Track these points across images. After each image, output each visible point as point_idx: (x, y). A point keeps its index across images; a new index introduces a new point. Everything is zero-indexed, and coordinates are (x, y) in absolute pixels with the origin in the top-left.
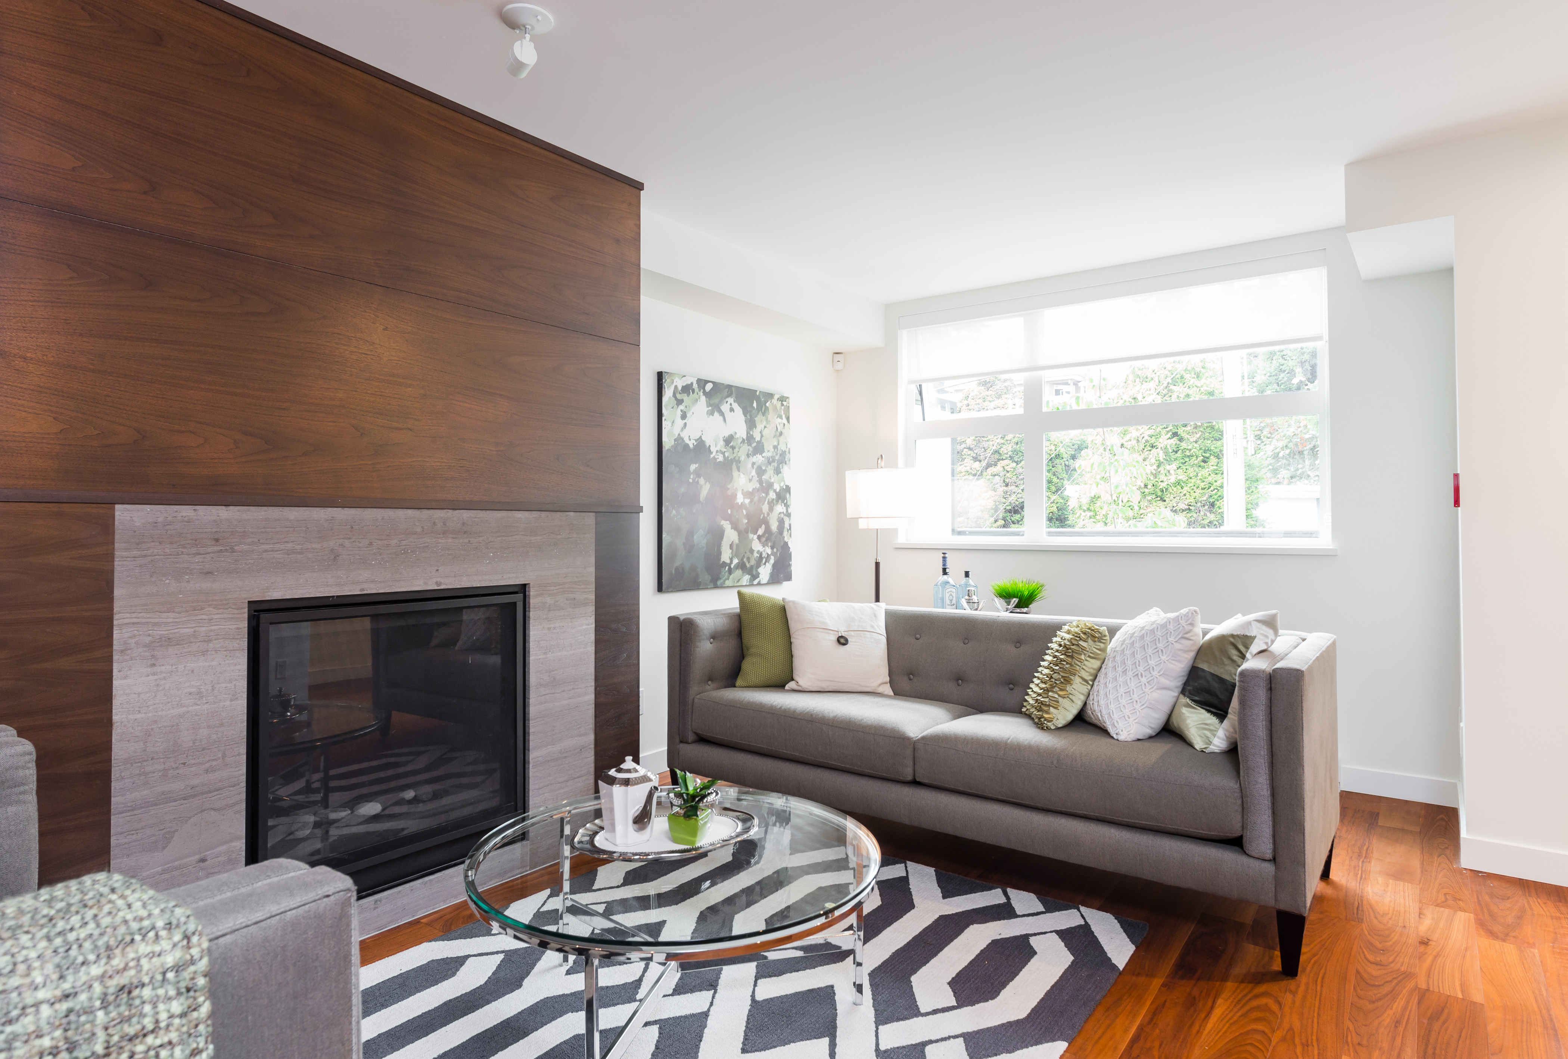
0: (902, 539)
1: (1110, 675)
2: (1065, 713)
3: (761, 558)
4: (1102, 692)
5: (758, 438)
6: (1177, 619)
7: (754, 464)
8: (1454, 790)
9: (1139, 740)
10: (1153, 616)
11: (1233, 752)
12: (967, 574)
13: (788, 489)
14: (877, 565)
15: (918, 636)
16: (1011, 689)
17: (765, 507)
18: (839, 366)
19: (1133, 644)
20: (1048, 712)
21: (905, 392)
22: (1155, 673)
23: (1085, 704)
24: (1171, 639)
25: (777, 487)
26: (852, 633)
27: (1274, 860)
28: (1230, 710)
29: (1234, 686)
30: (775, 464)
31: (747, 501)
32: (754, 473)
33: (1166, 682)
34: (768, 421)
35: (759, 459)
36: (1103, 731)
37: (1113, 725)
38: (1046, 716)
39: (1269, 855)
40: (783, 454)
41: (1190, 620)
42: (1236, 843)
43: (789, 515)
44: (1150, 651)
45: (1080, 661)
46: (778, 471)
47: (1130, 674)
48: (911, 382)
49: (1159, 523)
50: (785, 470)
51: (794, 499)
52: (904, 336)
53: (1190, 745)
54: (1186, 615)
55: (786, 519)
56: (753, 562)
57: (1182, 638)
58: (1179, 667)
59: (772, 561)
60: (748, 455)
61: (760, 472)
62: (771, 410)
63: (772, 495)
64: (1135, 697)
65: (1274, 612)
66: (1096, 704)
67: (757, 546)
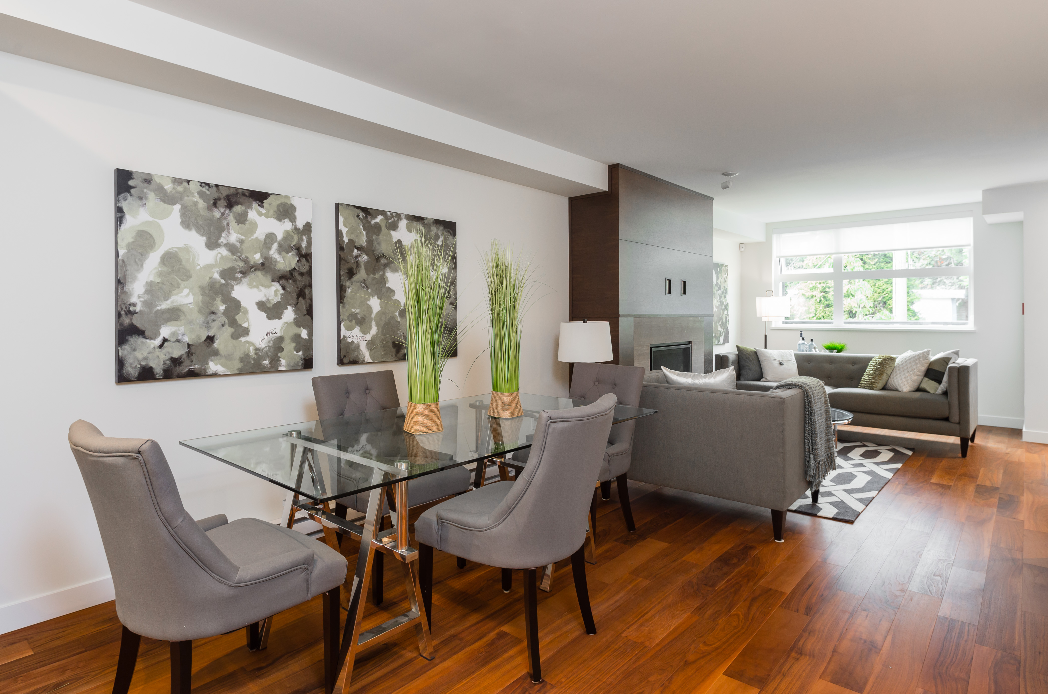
0: (773, 326)
1: (898, 372)
2: (880, 385)
3: (720, 333)
4: (895, 378)
5: (719, 284)
6: (923, 353)
7: (718, 294)
8: (1022, 422)
9: (910, 392)
10: (909, 354)
11: (945, 393)
12: (812, 340)
13: (727, 305)
14: (766, 336)
15: (809, 362)
16: (852, 381)
17: (722, 312)
18: (743, 249)
19: (906, 362)
20: (875, 385)
21: (775, 260)
22: (915, 370)
23: (887, 382)
24: (921, 359)
25: (725, 304)
26: (784, 361)
27: (959, 423)
28: (943, 381)
29: (943, 374)
30: (724, 294)
31: (717, 310)
32: (718, 298)
33: (919, 373)
34: (722, 276)
35: (720, 292)
36: (898, 390)
37: (900, 388)
38: (874, 386)
39: (957, 421)
40: (726, 289)
41: (928, 353)
42: (947, 419)
43: (728, 315)
44: (913, 363)
45: (886, 367)
46: (725, 297)
47: (906, 371)
48: (777, 257)
49: (883, 317)
50: (727, 296)
51: (730, 308)
52: (774, 237)
53: (929, 392)
54: (926, 352)
55: (727, 317)
56: (718, 335)
57: (925, 359)
58: (924, 368)
59: (724, 335)
60: (717, 291)
61: (720, 298)
62: (723, 272)
63: (724, 307)
64: (908, 378)
65: (958, 350)
66: (892, 382)
67: (719, 329)
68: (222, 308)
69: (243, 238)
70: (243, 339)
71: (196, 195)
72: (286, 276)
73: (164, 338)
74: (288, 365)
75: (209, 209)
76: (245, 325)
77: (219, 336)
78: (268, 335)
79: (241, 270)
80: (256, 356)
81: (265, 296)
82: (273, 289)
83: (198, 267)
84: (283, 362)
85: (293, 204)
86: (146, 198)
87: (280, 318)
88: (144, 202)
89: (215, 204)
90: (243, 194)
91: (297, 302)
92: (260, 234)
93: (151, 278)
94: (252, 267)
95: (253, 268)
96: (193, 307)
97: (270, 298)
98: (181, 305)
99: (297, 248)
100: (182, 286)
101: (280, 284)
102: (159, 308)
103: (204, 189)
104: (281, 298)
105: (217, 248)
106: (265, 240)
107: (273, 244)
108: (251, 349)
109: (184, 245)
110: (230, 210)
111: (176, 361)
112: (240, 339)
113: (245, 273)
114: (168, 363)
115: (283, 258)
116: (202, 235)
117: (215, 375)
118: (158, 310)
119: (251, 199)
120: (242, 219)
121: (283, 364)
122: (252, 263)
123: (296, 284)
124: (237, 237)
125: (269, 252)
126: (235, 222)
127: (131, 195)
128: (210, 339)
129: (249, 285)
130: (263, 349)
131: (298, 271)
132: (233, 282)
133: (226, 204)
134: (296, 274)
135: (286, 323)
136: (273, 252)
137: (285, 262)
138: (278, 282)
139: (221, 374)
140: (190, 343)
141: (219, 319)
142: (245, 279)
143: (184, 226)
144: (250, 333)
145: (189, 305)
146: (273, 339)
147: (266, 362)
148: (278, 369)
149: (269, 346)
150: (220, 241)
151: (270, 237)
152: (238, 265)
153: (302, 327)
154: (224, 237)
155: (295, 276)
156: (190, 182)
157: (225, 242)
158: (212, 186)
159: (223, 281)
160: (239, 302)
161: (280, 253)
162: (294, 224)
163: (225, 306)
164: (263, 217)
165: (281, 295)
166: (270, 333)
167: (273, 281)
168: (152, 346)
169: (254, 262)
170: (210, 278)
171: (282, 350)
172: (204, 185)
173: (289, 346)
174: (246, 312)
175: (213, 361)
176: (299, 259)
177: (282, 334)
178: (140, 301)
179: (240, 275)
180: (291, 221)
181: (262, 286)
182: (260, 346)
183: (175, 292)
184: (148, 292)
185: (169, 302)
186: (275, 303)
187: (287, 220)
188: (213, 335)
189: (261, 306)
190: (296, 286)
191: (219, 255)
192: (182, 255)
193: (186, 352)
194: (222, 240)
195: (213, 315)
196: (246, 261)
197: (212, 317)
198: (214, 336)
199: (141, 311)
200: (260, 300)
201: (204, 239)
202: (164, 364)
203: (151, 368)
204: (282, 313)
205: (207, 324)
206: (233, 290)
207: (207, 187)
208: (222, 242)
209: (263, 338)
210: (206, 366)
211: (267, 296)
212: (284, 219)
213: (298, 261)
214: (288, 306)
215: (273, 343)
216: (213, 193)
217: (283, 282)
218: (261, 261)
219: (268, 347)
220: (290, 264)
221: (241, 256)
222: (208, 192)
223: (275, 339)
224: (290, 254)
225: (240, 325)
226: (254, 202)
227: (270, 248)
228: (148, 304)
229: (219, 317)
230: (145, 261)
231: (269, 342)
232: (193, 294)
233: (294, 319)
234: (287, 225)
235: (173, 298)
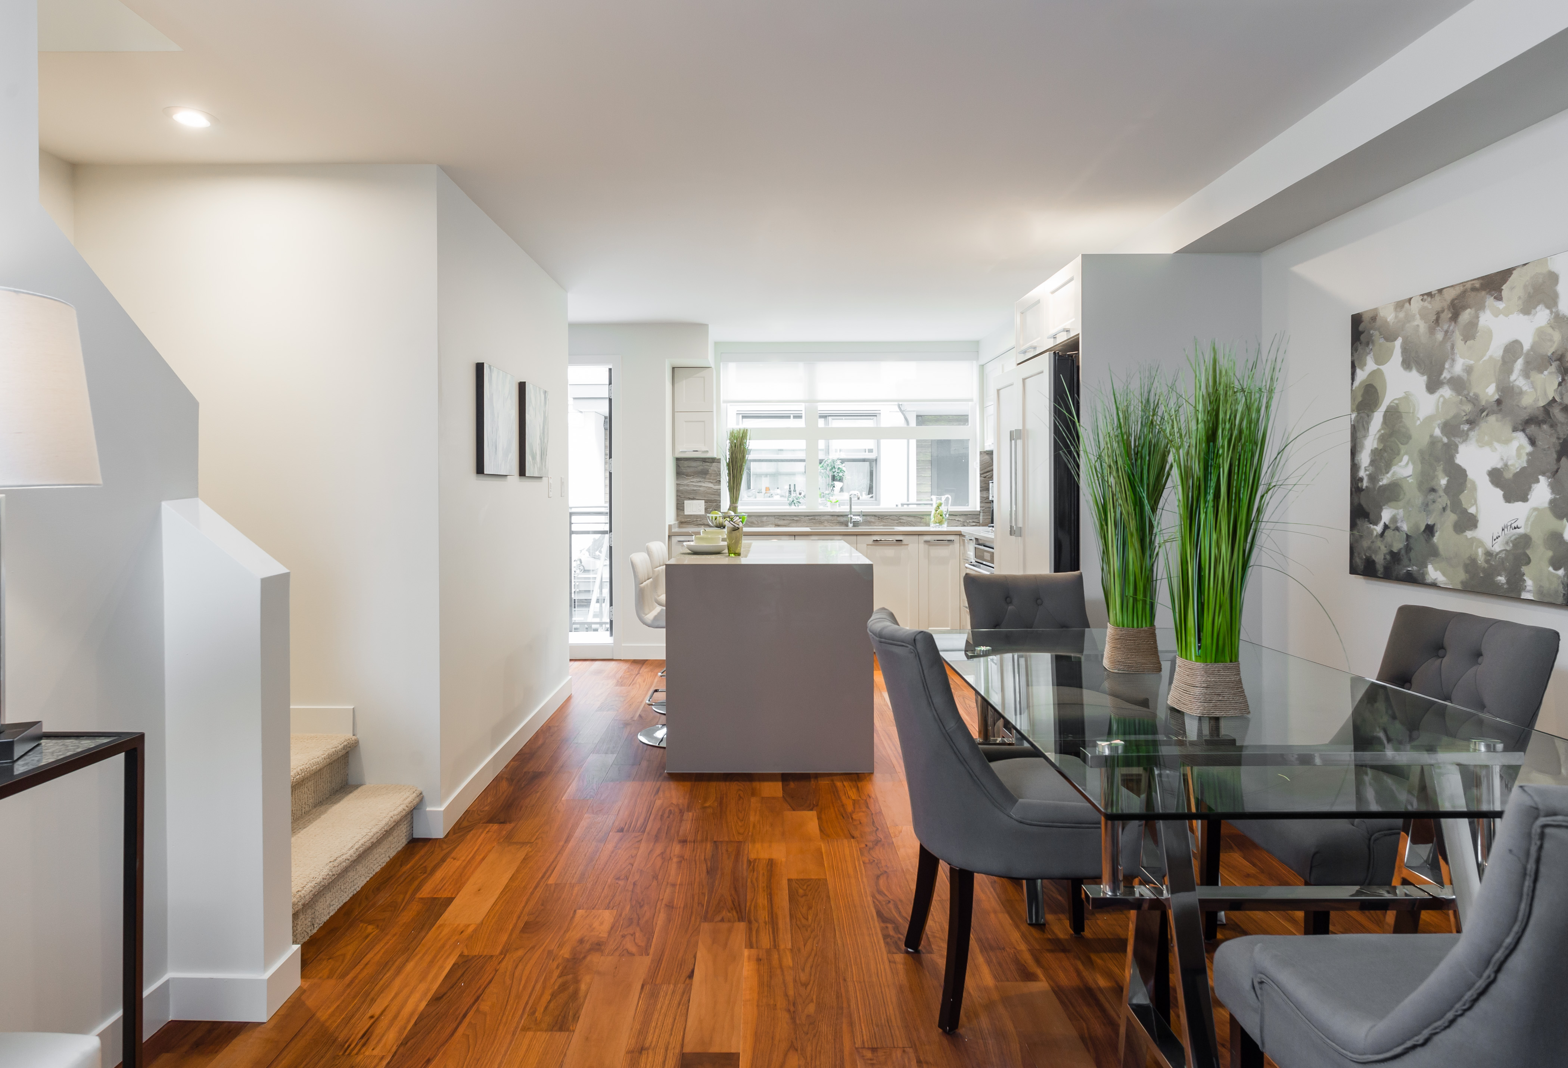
68: (1444, 482)
69: (1472, 362)
70: (1469, 534)
71: (1418, 316)
72: (1537, 418)
73: (1385, 523)
74: (1540, 591)
75: (1432, 331)
76: (1472, 510)
77: (1439, 526)
78: (1506, 530)
79: (1468, 417)
80: (1486, 565)
81: (1502, 459)
82: (1515, 444)
83: (1418, 423)
84: (1529, 583)
85: (1553, 270)
86: (1373, 342)
87: (1525, 499)
88: (1371, 347)
89: (1437, 321)
90: (1474, 289)
91: (1556, 467)
92: (1496, 350)
93: (1375, 446)
94: (1482, 411)
95: (1484, 412)
96: (1412, 482)
97: (1509, 463)
98: (1400, 479)
99: (1559, 357)
100: (1402, 452)
101: (1527, 435)
102: (1381, 483)
103: (1426, 304)
104: (1528, 461)
105: (1438, 389)
106: (1503, 357)
107: (1515, 361)
108: (1480, 551)
109: (1405, 392)
110: (1455, 323)
111: (1395, 557)
112: (1465, 534)
113: (1472, 423)
114: (1388, 557)
115: (1532, 383)
116: (1423, 374)
117: (1434, 585)
118: (1381, 486)
119: (1483, 293)
120: (1470, 332)
121: (1528, 588)
122: (1483, 403)
123: (1556, 430)
124: (1463, 364)
125: (1509, 378)
126: (1462, 340)
127: (1360, 344)
128: (1430, 530)
129: (1478, 441)
130: (1498, 554)
131: (1561, 404)
132: (1457, 440)
133: (1450, 315)
134: (1556, 412)
135: (1535, 509)
136: (1517, 378)
137: (1536, 390)
138: (1523, 430)
139: (1442, 586)
140: (1409, 534)
141: (1439, 500)
142: (1473, 433)
143: (1405, 366)
144: (1479, 525)
145: (1408, 479)
146: (1513, 538)
147: (1502, 579)
148: (1520, 595)
149: (1506, 550)
150: (1443, 377)
151: (1512, 349)
152: (1464, 411)
153: (1565, 520)
154: (1447, 369)
155: (1554, 416)
156: (1412, 300)
157: (1448, 377)
158: (1435, 294)
159: (1445, 440)
160: (1465, 471)
161: (1526, 374)
162: (1554, 310)
163: (1446, 479)
164: (1501, 316)
165: (1529, 454)
166: (1509, 527)
167: (1515, 430)
168: (1375, 533)
169: (1487, 401)
170: (1431, 436)
171: (1528, 561)
172: (1425, 297)
173: (1540, 555)
174: (1474, 488)
175: (1432, 564)
176: (1563, 380)
177: (1528, 531)
178: (1367, 475)
179: (1466, 427)
180: (1548, 307)
181: (1499, 441)
182: (1493, 549)
183: (1395, 461)
184: (1373, 462)
185: (1389, 475)
186: (1518, 470)
187: (1540, 307)
188: (1433, 523)
189: (1496, 476)
190: (1555, 436)
191: (1441, 399)
192: (1402, 409)
193: (1405, 546)
194: (1446, 375)
195: (1434, 493)
196: (1474, 400)
197: (1432, 496)
198: (1434, 525)
199: (1366, 487)
200: (1494, 467)
201: (1425, 378)
202: (1385, 559)
203: (1374, 561)
204: (1530, 488)
205: (1426, 507)
206: (1458, 453)
207: (1429, 299)
208: (1445, 378)
209: (1497, 535)
210: (1425, 569)
211: (1505, 459)
212: (1535, 308)
213: (1560, 384)
214: (1540, 477)
215: (1514, 545)
216: (1438, 304)
217: (1532, 429)
218: (1496, 397)
219: (1504, 552)
220: (1545, 394)
221: (1468, 394)
222: (1430, 306)
223: (1515, 539)
224: (1546, 373)
225: (1466, 510)
226: (1488, 296)
227: (1510, 371)
228: (1373, 478)
229: (1440, 497)
230: (1370, 422)
231: (1507, 543)
232: (1413, 463)
233: (1552, 502)
234: (1542, 316)
235: (1394, 469)
